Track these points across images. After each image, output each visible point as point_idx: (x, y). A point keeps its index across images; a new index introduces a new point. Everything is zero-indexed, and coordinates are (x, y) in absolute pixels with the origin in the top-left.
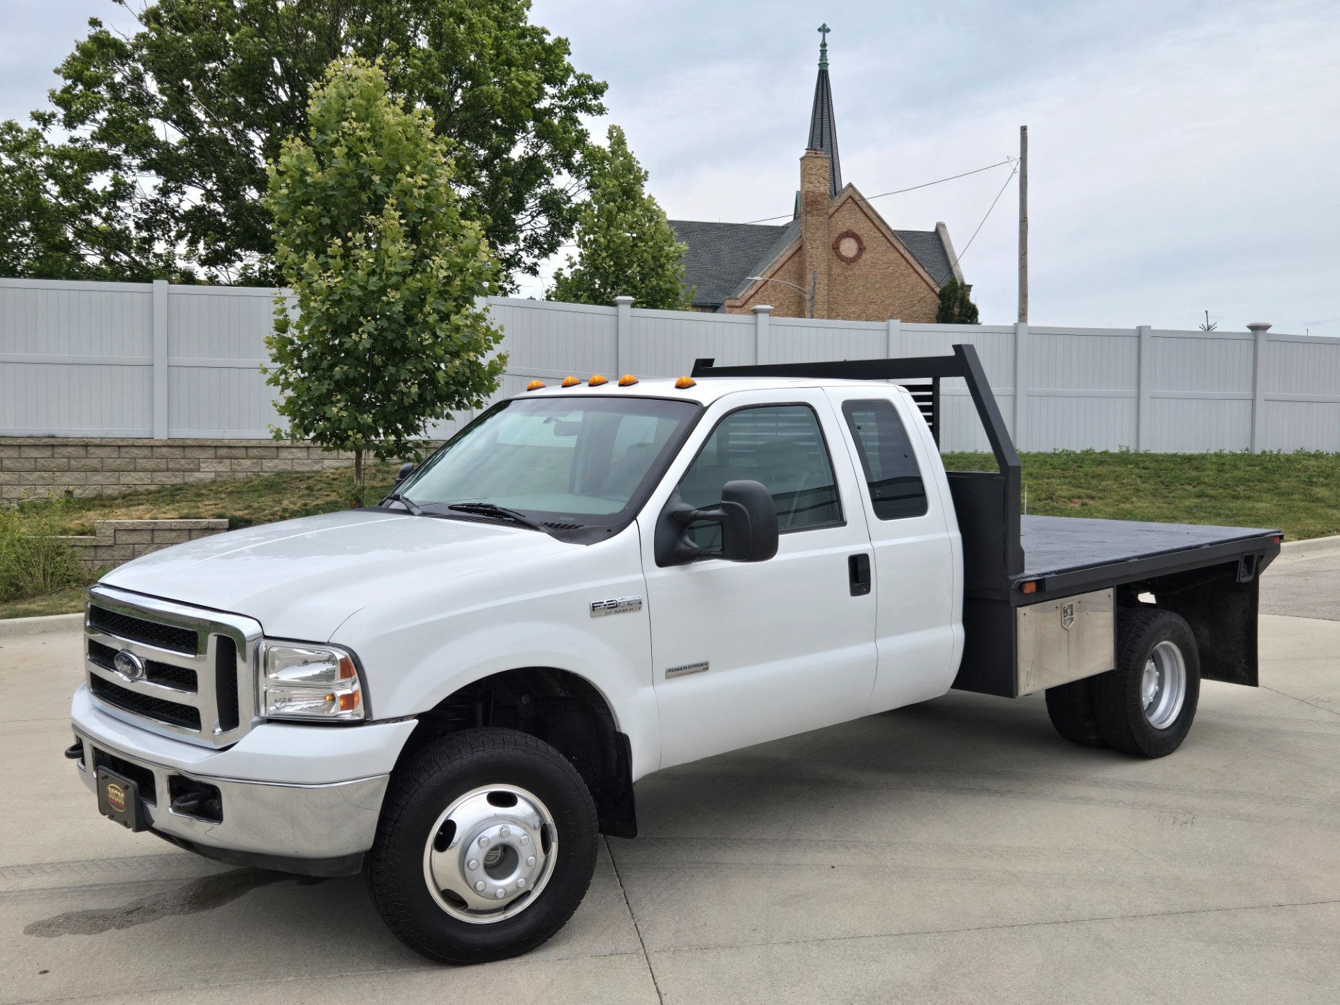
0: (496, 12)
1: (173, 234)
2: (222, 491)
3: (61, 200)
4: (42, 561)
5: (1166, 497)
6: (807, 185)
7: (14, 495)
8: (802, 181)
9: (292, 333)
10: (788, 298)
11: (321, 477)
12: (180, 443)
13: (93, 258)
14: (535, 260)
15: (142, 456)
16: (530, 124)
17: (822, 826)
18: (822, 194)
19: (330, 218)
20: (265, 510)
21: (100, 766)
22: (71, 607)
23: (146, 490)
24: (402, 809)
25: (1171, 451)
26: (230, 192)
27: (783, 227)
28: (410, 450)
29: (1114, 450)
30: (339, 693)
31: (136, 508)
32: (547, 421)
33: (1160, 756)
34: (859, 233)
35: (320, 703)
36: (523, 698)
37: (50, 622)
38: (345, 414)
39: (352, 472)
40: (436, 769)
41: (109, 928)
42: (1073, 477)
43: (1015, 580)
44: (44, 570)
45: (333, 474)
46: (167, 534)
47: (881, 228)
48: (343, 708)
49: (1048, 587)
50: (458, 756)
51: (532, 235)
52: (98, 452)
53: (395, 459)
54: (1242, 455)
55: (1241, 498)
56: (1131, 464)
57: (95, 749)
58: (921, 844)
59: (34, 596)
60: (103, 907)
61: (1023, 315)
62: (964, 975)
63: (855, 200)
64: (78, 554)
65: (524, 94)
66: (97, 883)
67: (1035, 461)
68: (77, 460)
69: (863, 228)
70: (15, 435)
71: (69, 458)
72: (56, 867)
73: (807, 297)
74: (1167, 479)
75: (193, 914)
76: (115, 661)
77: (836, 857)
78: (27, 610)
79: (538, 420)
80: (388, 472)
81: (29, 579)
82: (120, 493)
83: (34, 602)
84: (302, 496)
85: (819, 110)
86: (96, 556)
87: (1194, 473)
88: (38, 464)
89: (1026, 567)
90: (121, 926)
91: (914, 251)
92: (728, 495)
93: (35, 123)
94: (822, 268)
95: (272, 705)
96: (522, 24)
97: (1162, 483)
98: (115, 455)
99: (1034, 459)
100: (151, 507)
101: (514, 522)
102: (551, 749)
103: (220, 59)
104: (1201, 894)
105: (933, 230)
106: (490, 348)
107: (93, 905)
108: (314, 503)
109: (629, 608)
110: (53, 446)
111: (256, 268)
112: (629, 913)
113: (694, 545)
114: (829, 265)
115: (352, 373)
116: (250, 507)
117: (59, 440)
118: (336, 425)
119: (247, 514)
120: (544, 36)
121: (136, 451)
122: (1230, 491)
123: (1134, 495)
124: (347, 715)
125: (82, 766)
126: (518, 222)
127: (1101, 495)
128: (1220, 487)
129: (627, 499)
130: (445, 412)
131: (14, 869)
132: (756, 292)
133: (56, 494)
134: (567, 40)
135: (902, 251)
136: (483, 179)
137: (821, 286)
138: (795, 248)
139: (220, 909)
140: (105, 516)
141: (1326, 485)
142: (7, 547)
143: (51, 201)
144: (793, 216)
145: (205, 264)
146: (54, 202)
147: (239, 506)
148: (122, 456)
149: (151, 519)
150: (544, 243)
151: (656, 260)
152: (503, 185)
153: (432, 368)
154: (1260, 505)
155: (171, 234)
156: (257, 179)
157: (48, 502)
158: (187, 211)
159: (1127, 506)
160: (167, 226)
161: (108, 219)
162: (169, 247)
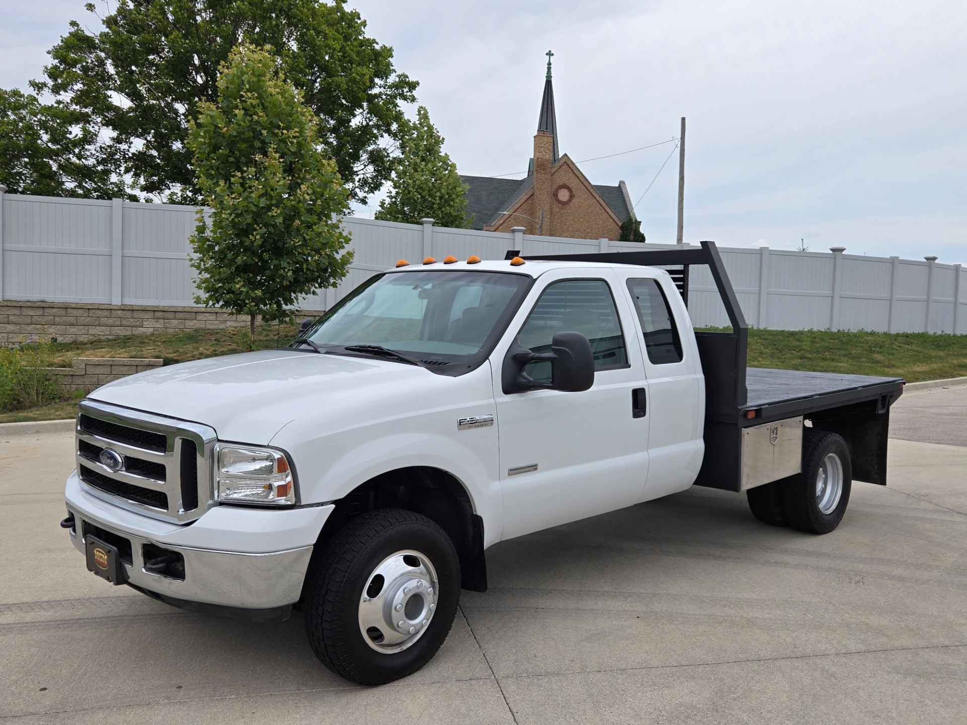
0: (344, 29)
1: (122, 169)
2: (158, 341)
3: (50, 144)
4: (36, 384)
5: (780, 358)
6: (538, 154)
7: (17, 340)
8: (534, 151)
9: (208, 233)
11: (225, 333)
12: (130, 308)
13: (70, 184)
14: (365, 194)
15: (104, 316)
16: (365, 104)
18: (547, 160)
19: (234, 158)
20: (187, 353)
21: (88, 535)
22: (57, 416)
23: (107, 339)
25: (780, 329)
26: (162, 143)
27: (521, 181)
28: (288, 316)
30: (276, 484)
31: (100, 350)
33: (826, 533)
34: (571, 186)
35: (260, 490)
37: (42, 425)
38: (244, 290)
39: (247, 330)
43: (742, 409)
44: (37, 390)
45: (233, 331)
46: (121, 368)
47: (585, 183)
48: (279, 495)
49: (764, 414)
51: (364, 178)
52: (75, 312)
53: (276, 322)
54: (825, 332)
55: (828, 360)
56: (756, 336)
57: (84, 521)
58: (677, 595)
59: (30, 407)
61: (680, 240)
63: (567, 163)
64: (60, 380)
65: (361, 83)
66: (82, 617)
68: (60, 318)
69: (573, 183)
71: (54, 316)
72: (51, 604)
73: (537, 225)
74: (780, 347)
76: (101, 456)
78: (26, 417)
80: (270, 331)
81: (27, 396)
82: (89, 340)
83: (31, 412)
84: (213, 345)
85: (546, 106)
86: (72, 382)
87: (797, 343)
88: (33, 319)
89: (748, 400)
91: (604, 198)
92: (556, 342)
93: (32, 89)
94: (547, 207)
95: (223, 492)
96: (361, 38)
97: (777, 349)
98: (86, 315)
100: (110, 350)
101: (398, 359)
103: (158, 54)
104: (887, 637)
105: (617, 185)
106: (343, 247)
108: (221, 350)
109: (485, 423)
110: (44, 308)
111: (180, 194)
112: (477, 646)
113: (531, 379)
114: (551, 206)
115: (250, 261)
116: (178, 351)
117: (48, 304)
118: (238, 296)
119: (175, 356)
120: (375, 45)
121: (99, 312)
122: (820, 355)
123: (759, 356)
124: (282, 501)
125: (73, 534)
126: (355, 169)
128: (814, 352)
129: (481, 345)
130: (312, 290)
131: (20, 606)
132: (504, 222)
133: (46, 340)
134: (390, 47)
135: (598, 198)
136: (331, 140)
137: (546, 219)
138: (529, 195)
140: (79, 355)
141: (881, 353)
142: (11, 373)
143: (43, 145)
144: (527, 173)
145: (144, 191)
146: (45, 145)
147: (170, 351)
148: (90, 315)
149: (110, 357)
150: (372, 183)
151: (450, 196)
152: (346, 143)
153: (302, 260)
154: (841, 364)
155: (121, 168)
156: (182, 135)
157: (40, 345)
158: (133, 154)
159: (756, 363)
160: (118, 163)
161: (79, 157)
162: (120, 177)
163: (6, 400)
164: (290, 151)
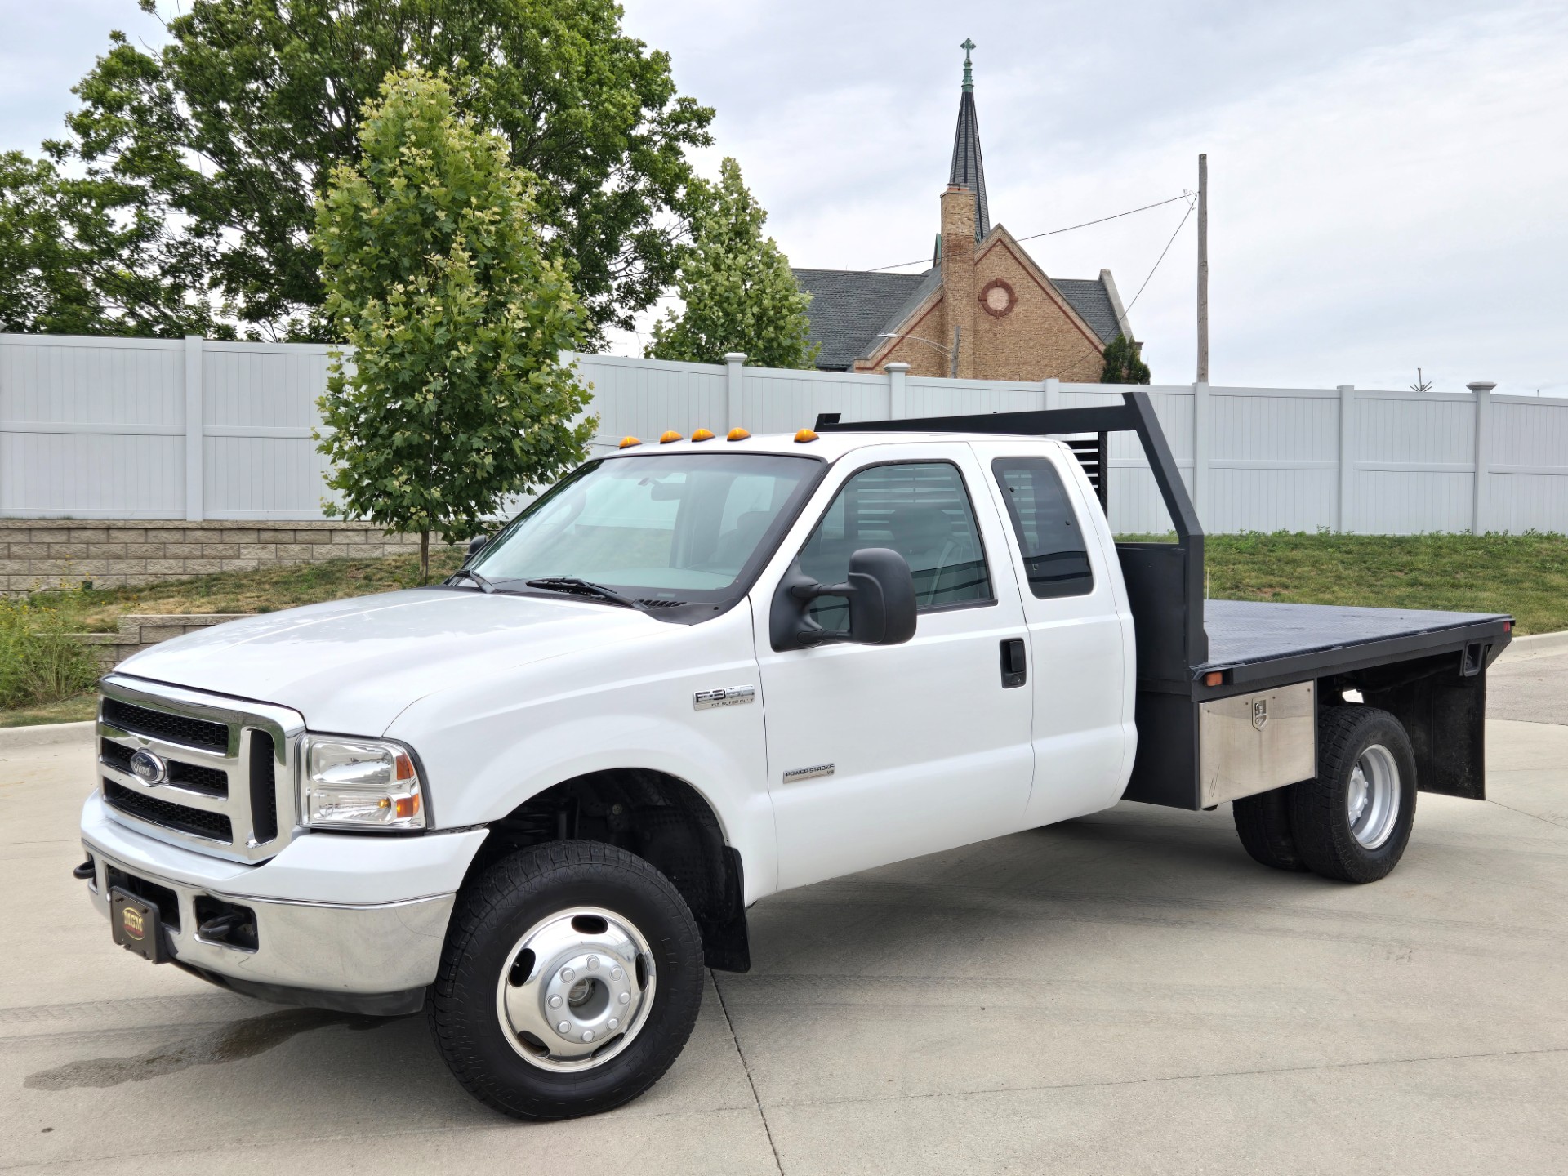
0: (586, 24)
1: (206, 281)
2: (266, 581)
3: (78, 244)
4: (56, 662)
5: (1373, 586)
6: (949, 227)
7: (24, 586)
8: (942, 222)
9: (348, 392)
10: (927, 358)
11: (382, 564)
12: (218, 526)
13: (113, 312)
14: (630, 313)
15: (173, 541)
16: (625, 154)
17: (970, 962)
18: (966, 237)
19: (390, 260)
21: (115, 888)
22: (88, 714)
23: (178, 580)
24: (471, 935)
25: (1378, 533)
26: (274, 234)
27: (921, 276)
28: (485, 530)
29: (1311, 531)
30: (395, 797)
31: (166, 601)
32: (643, 483)
33: (1370, 882)
34: (1010, 283)
35: (373, 809)
36: (615, 807)
37: (63, 731)
38: (408, 488)
39: (417, 559)
40: (511, 888)
41: (127, 1079)
42: (1264, 562)
43: (1197, 670)
44: (58, 673)
45: (395, 561)
47: (1035, 276)
48: (400, 815)
49: (1236, 679)
50: (537, 873)
51: (626, 283)
52: (122, 536)
54: (1462, 537)
55: (1461, 586)
56: (1332, 547)
57: (109, 867)
58: (1087, 983)
59: (46, 702)
60: (119, 1056)
61: (1203, 374)
62: (1140, 1133)
63: (1005, 243)
64: (97, 654)
65: (618, 119)
66: (113, 1027)
67: (1219, 545)
68: (98, 546)
69: (1014, 276)
70: (25, 516)
71: (88, 543)
72: (64, 1009)
73: (950, 357)
74: (1374, 565)
75: (224, 1064)
76: (132, 763)
77: (987, 997)
78: (36, 717)
79: (632, 483)
81: (40, 683)
82: (147, 584)
83: (45, 708)
84: (360, 586)
85: (963, 140)
86: (118, 657)
87: (1406, 558)
88: (51, 550)
89: (1210, 656)
90: (140, 1077)
91: (1074, 303)
92: (857, 565)
93: (48, 154)
94: (967, 323)
95: (317, 811)
96: (614, 36)
97: (1369, 569)
98: (142, 539)
99: (1218, 541)
100: (183, 600)
101: (603, 599)
102: (647, 865)
103: (264, 79)
104: (1422, 1040)
105: (1096, 278)
106: (579, 410)
107: (107, 1052)
109: (739, 699)
110: (69, 529)
111: (306, 323)
112: (740, 1061)
113: (817, 626)
114: (975, 320)
115: (416, 439)
117: (76, 522)
118: (398, 501)
120: (640, 49)
121: (165, 535)
122: (1448, 579)
123: (1335, 584)
124: (405, 823)
125: (94, 888)
126: (611, 269)
127: (1296, 583)
128: (1437, 574)
129: (737, 572)
130: (526, 487)
131: (16, 1012)
132: (890, 352)
133: (72, 585)
134: (667, 55)
135: (1061, 303)
136: (569, 219)
137: (966, 344)
138: (935, 300)
139: (257, 1057)
140: (128, 610)
141: (1561, 572)
142: (14, 646)
143: (66, 245)
144: (932, 262)
145: (244, 319)
146: (69, 246)
147: (285, 599)
148: (149, 541)
149: (183, 613)
150: (641, 292)
151: (777, 310)
152: (593, 224)
153: (509, 435)
154: (1484, 595)
155: (204, 281)
156: (307, 219)
157: (63, 594)
158: (224, 255)
159: (1327, 596)
160: (199, 271)
161: (130, 264)
162: (202, 296)
163: (5, 692)
164: (484, 245)
